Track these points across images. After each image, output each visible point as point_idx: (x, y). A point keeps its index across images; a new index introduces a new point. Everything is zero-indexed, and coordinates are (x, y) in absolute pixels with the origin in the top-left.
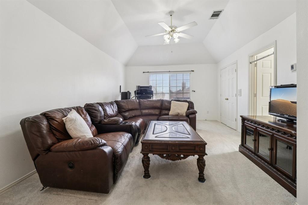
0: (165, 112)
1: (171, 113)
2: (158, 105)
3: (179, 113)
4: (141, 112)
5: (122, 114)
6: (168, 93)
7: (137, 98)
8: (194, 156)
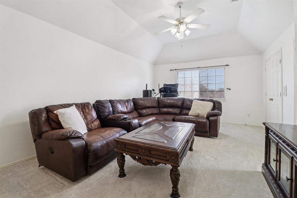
0: (185, 111)
1: (191, 113)
2: (180, 103)
3: (199, 114)
4: (159, 110)
5: (138, 111)
6: (198, 91)
7: (162, 96)
8: (166, 164)
